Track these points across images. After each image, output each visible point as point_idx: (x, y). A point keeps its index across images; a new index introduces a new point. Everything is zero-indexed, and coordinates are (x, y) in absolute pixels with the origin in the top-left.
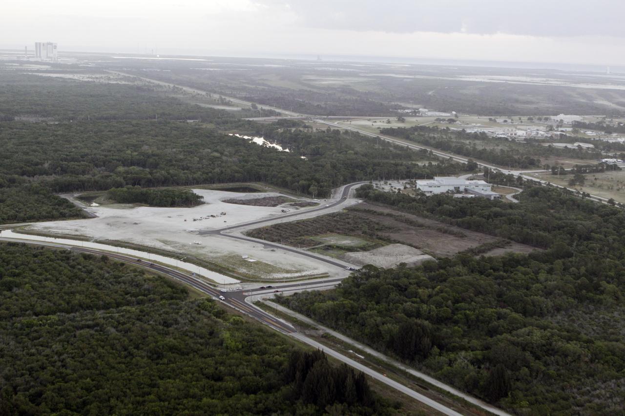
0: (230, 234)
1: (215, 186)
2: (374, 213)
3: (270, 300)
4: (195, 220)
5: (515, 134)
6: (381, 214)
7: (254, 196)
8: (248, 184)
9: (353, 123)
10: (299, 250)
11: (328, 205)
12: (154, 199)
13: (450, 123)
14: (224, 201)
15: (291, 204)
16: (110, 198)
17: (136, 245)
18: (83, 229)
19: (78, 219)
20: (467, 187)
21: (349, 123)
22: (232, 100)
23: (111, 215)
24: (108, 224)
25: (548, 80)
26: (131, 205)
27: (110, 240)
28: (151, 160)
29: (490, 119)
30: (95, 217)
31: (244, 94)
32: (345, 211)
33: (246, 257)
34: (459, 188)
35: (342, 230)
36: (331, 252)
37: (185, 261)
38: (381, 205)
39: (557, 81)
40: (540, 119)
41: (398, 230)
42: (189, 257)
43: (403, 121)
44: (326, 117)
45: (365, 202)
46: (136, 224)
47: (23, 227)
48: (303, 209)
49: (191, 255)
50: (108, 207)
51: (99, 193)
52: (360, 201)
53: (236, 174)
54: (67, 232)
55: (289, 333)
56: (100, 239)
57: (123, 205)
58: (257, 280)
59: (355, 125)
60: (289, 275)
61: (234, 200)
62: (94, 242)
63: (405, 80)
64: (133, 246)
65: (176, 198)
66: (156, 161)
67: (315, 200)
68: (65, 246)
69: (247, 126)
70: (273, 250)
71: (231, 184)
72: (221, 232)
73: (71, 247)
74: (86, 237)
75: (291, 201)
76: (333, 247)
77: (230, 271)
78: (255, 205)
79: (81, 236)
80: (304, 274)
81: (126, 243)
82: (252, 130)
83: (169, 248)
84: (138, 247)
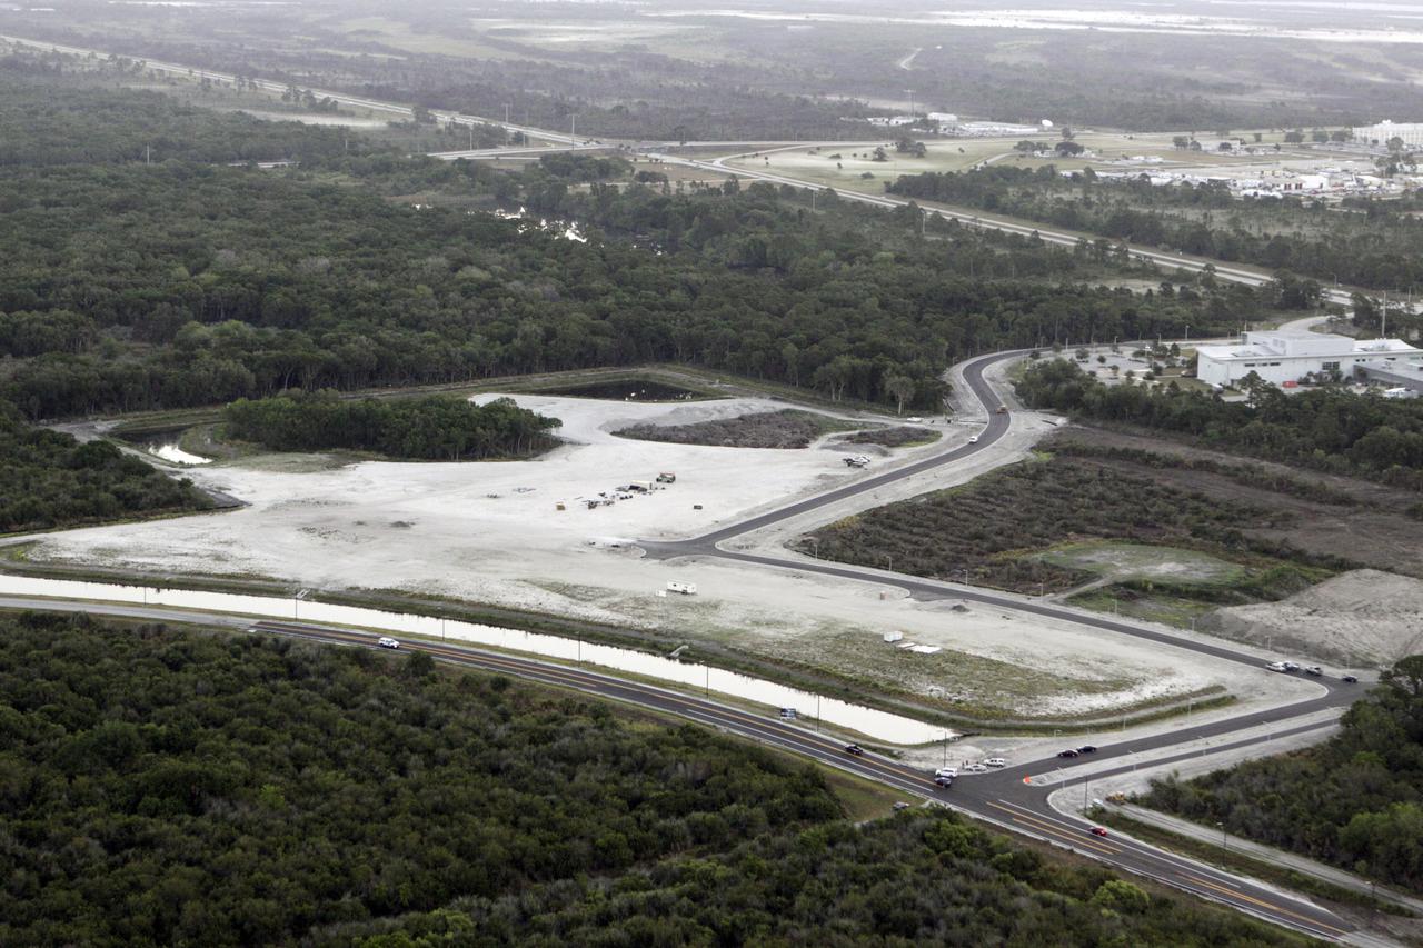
0: (752, 552)
1: (537, 379)
2: (1149, 460)
3: (1134, 801)
4: (592, 505)
5: (1299, 187)
6: (1176, 464)
7: (704, 411)
8: (642, 371)
9: (773, 160)
10: (1036, 602)
11: (975, 438)
12: (403, 436)
13: (1064, 155)
14: (621, 434)
15: (849, 438)
16: (236, 435)
17: (471, 604)
18: (235, 551)
19: (185, 513)
20: (1361, 364)
21: (761, 161)
22: (333, 97)
23: (288, 495)
24: (308, 530)
25: (1207, 21)
26: (324, 457)
27: (367, 591)
28: (278, 298)
29: (1179, 142)
30: (235, 505)
31: (348, 78)
32: (1045, 457)
33: (899, 636)
34: (1336, 365)
35: (1106, 525)
36: (1147, 605)
37: (686, 658)
38: (1138, 430)
39: (1235, 22)
40: (1320, 138)
41: (1286, 520)
42: (696, 643)
43: (920, 153)
44: (677, 144)
45: (1076, 421)
46: (400, 524)
47: (20, 553)
48: (902, 455)
49: (698, 637)
50: (253, 467)
51: (175, 417)
52: (1061, 421)
53: (599, 340)
54: (189, 564)
55: (1339, 934)
56: (328, 587)
57: (298, 458)
58: (1010, 722)
59: (786, 169)
60: (1099, 701)
61: (650, 428)
62: (308, 598)
63: (790, 27)
64: (460, 608)
65: (479, 430)
66: (293, 299)
67: (916, 422)
68: (232, 621)
69: (463, 179)
70: (958, 609)
71: (588, 373)
72: (719, 545)
73: (254, 622)
74: (273, 580)
75: (840, 426)
76: (1145, 590)
77: (888, 693)
78: (736, 445)
79: (249, 576)
80: (1148, 692)
81: (430, 598)
82: (486, 192)
83: (594, 612)
84: (485, 612)
